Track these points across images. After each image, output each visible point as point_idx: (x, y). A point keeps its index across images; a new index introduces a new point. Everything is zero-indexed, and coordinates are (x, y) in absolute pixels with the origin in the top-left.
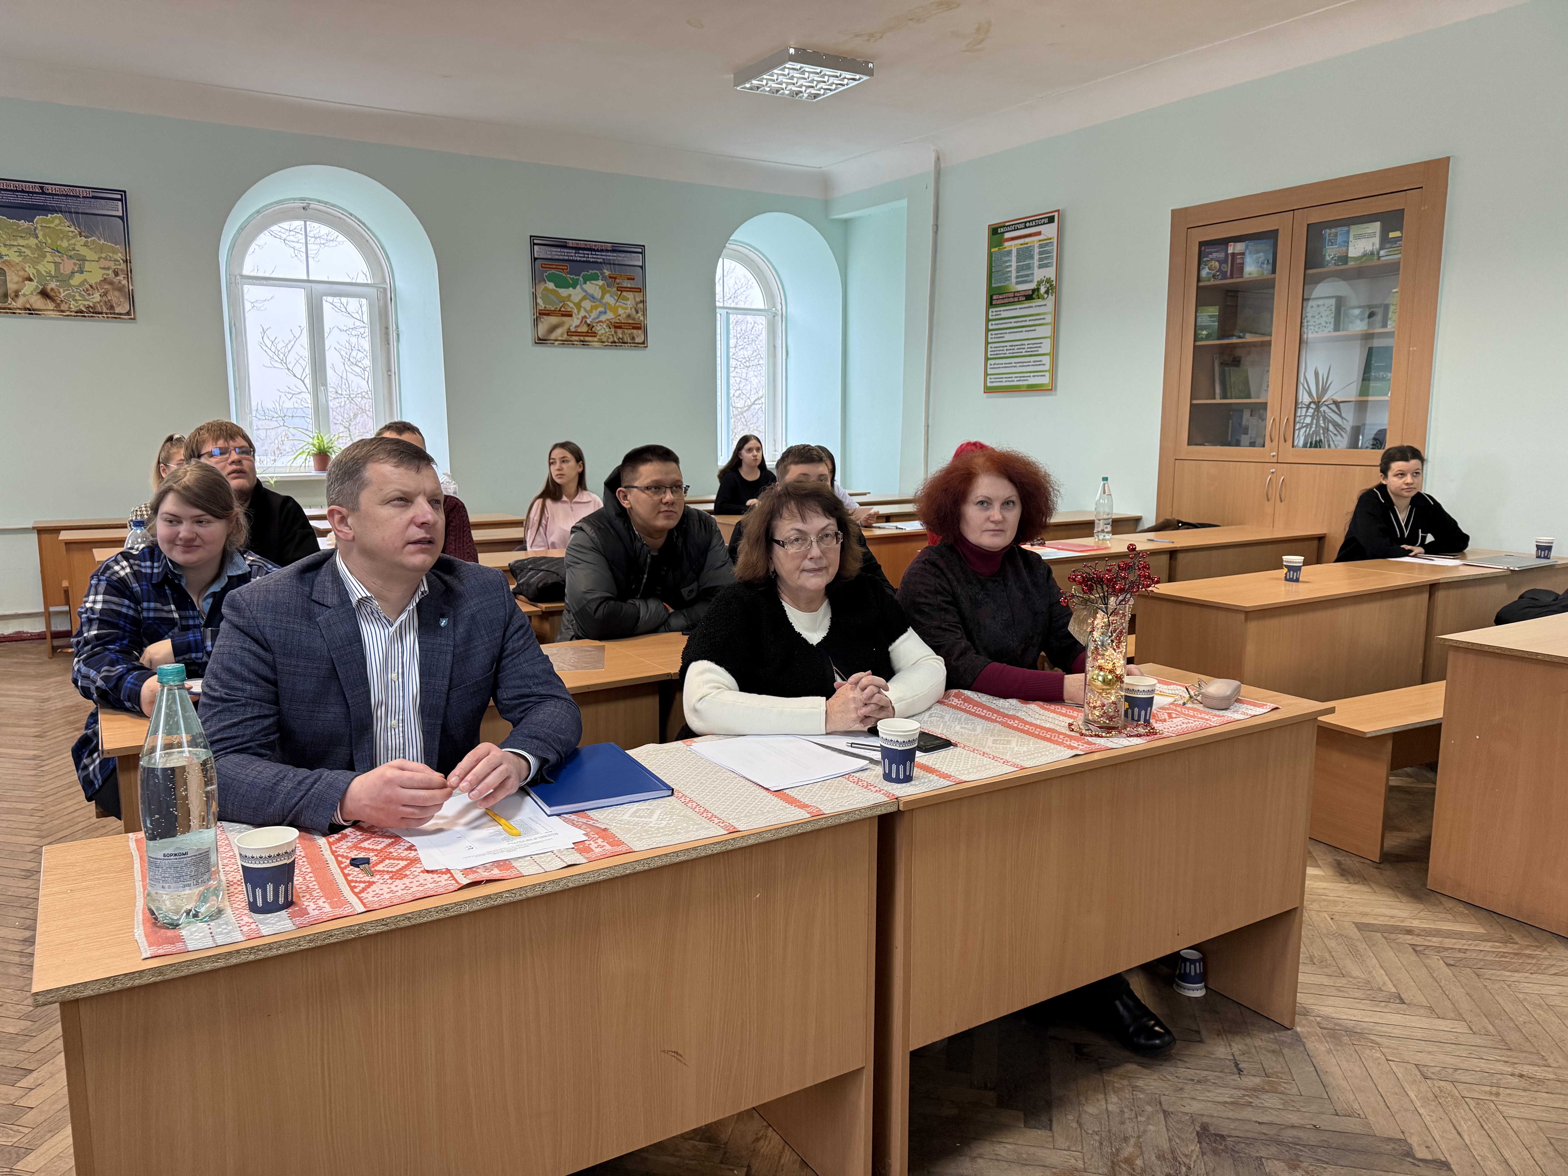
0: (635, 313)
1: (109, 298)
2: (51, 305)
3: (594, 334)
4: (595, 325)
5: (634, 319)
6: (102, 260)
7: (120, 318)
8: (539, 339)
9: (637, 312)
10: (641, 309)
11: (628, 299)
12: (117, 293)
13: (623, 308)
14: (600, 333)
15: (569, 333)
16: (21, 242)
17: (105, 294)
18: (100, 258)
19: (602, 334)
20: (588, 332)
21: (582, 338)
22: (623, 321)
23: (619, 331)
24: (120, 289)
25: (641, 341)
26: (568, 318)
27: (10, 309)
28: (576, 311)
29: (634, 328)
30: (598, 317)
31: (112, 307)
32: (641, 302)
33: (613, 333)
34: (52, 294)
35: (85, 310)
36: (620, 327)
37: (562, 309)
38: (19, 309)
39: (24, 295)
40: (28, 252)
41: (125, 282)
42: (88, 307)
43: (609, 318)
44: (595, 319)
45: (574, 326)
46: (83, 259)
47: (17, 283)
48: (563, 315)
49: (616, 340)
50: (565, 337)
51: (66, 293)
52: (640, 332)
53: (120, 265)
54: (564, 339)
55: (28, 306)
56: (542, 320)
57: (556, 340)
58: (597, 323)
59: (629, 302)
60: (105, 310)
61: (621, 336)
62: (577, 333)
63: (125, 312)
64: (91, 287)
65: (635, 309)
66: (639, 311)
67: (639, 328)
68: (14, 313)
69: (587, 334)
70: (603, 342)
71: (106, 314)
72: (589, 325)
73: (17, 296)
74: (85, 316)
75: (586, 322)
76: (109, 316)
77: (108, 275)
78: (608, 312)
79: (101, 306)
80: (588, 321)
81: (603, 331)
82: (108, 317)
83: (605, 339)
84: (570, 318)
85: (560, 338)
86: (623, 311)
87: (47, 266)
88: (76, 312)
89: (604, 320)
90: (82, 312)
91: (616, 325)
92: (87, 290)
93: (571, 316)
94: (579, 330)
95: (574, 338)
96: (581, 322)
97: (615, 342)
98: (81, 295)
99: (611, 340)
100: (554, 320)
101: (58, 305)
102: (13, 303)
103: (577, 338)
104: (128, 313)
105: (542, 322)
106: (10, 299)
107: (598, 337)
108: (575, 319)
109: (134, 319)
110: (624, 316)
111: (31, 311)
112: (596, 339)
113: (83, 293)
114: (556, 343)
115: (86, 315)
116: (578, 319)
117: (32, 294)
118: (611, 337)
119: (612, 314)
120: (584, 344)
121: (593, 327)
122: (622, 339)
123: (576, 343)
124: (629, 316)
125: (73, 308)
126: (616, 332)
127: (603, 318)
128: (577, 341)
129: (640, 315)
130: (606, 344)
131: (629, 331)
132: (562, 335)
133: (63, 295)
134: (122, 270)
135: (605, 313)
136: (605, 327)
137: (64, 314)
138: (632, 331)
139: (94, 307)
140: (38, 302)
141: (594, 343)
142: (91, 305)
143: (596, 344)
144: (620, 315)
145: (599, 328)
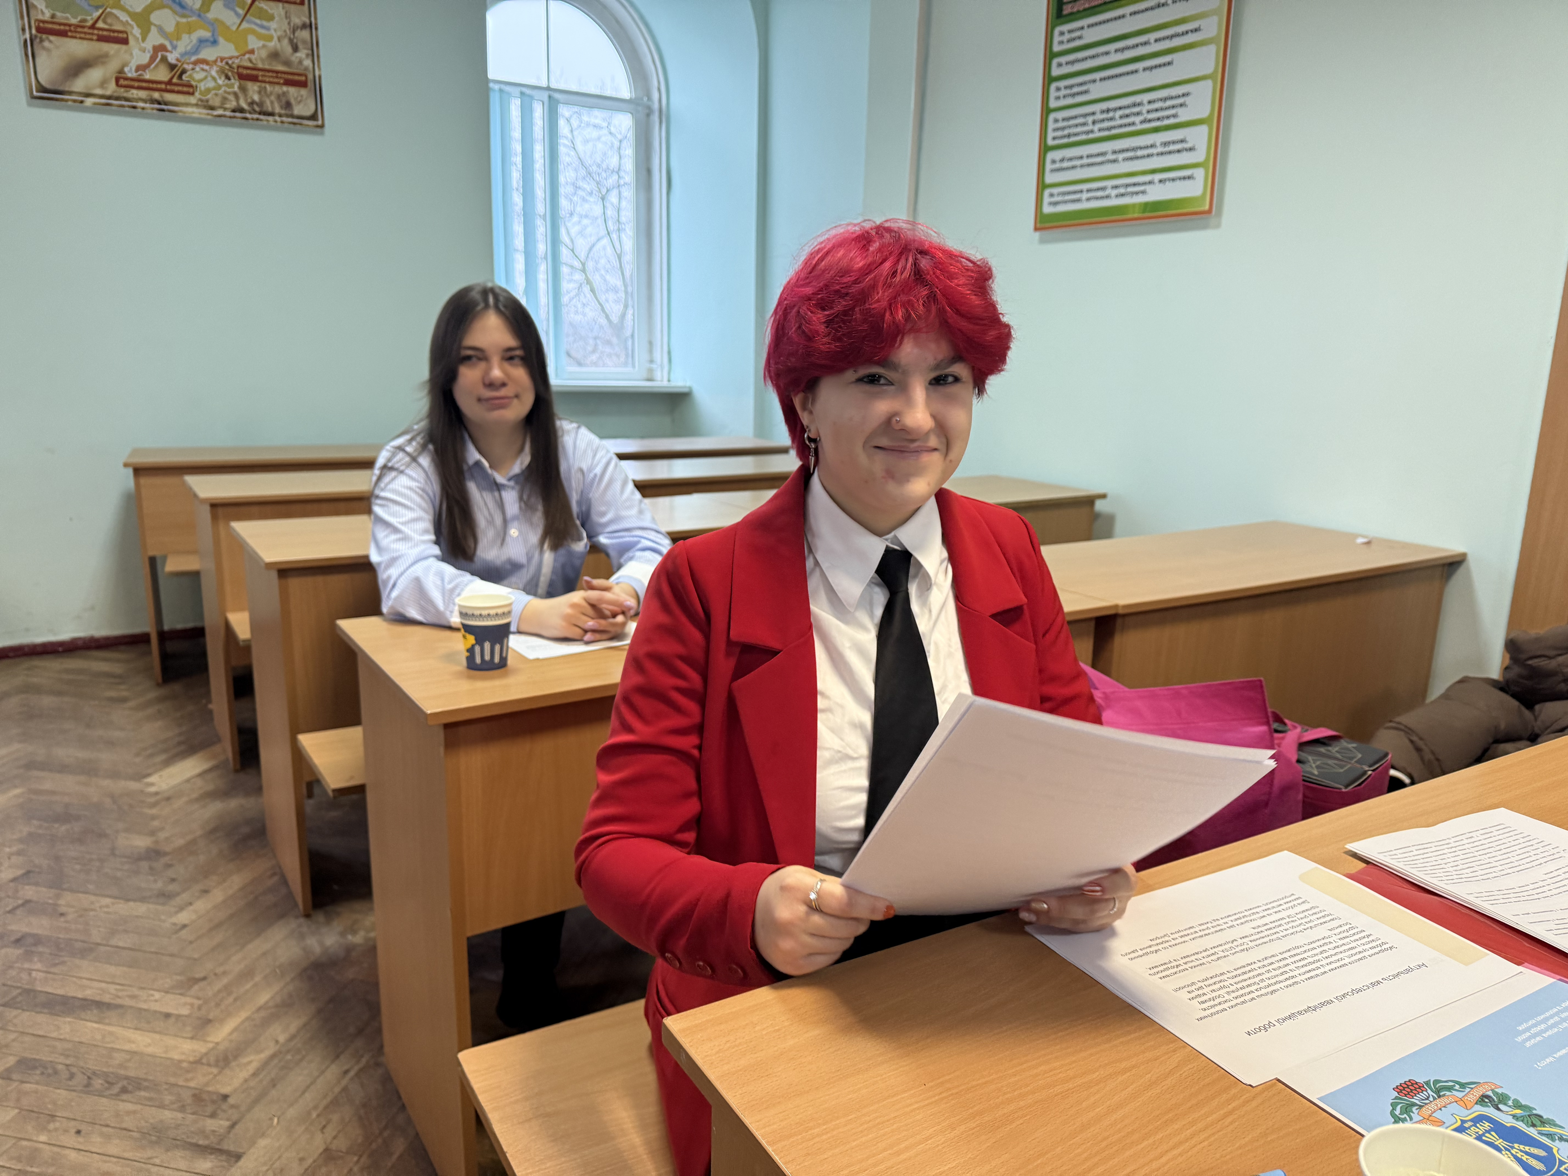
0: (289, 49)
3: (189, 89)
4: (188, 67)
5: (287, 63)
8: (42, 89)
9: (296, 49)
10: (304, 42)
11: (271, 18)
13: (260, 37)
14: (202, 86)
15: (120, 79)
19: (208, 91)
20: (170, 82)
21: (156, 95)
22: (260, 66)
23: (253, 88)
25: (309, 112)
26: (116, 46)
28: (136, 31)
29: (288, 83)
30: (196, 51)
32: (304, 26)
33: (236, 89)
36: (254, 79)
37: (100, 24)
43: (226, 55)
44: (186, 53)
45: (133, 65)
48: (101, 39)
49: (245, 106)
50: (111, 88)
52: (303, 92)
54: (108, 93)
56: (46, 44)
57: (88, 95)
58: (196, 63)
59: (273, 25)
61: (256, 98)
62: (140, 83)
65: (291, 41)
66: (300, 46)
67: (303, 84)
69: (168, 86)
70: (212, 108)
72: (172, 67)
75: (164, 59)
78: (221, 40)
80: (172, 58)
81: (211, 84)
83: (216, 102)
84: (124, 47)
85: (98, 91)
86: (261, 43)
89: (211, 58)
91: (245, 72)
93: (125, 42)
94: (147, 76)
95: (135, 93)
96: (153, 59)
97: (242, 111)
99: (233, 104)
100: (78, 48)
103: (143, 94)
105: (48, 50)
107: (197, 94)
108: (136, 52)
110: (264, 54)
112: (192, 100)
114: (89, 101)
116: (144, 50)
118: (231, 97)
119: (231, 47)
120: (163, 109)
121: (184, 72)
122: (261, 104)
123: (141, 104)
124: (275, 55)
126: (243, 89)
127: (208, 53)
128: (145, 101)
129: (302, 54)
130: (220, 112)
131: (278, 89)
132: (103, 84)
135: (215, 42)
136: (214, 73)
138: (285, 88)
141: (189, 109)
143: (196, 112)
144: (252, 52)
145: (199, 75)
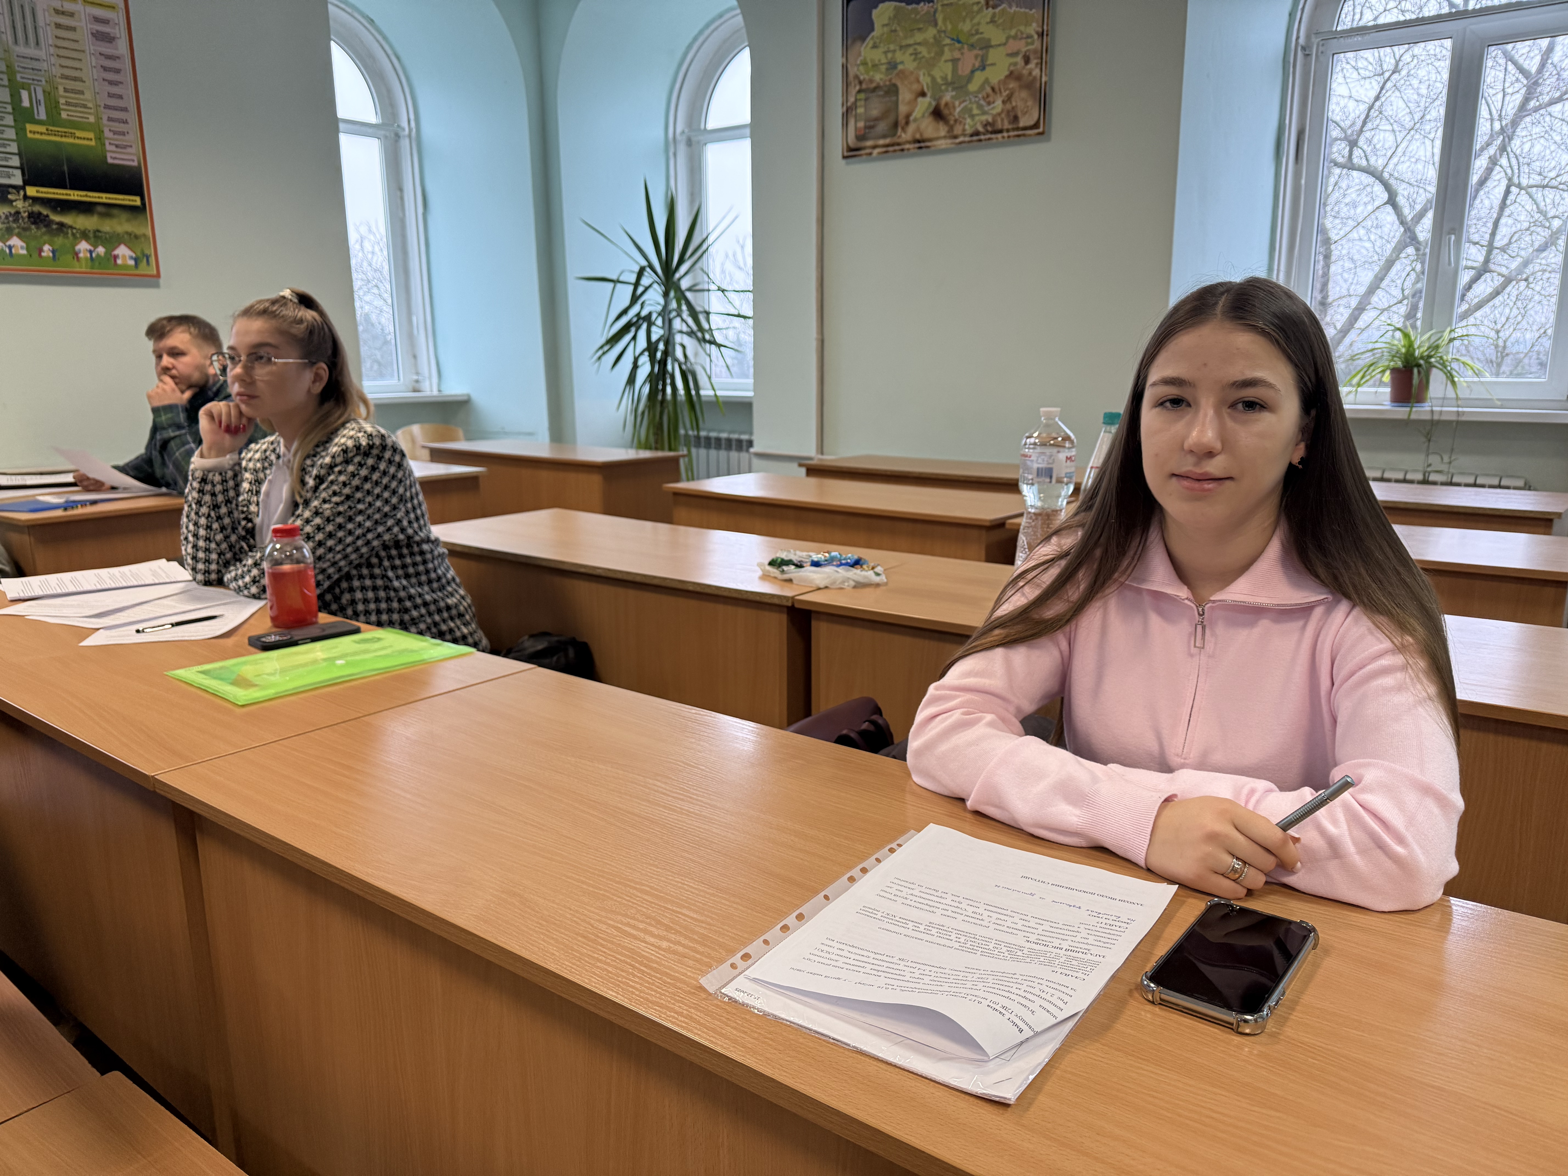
1: (1014, 104)
2: (943, 130)
6: (1011, 41)
7: (1024, 135)
12: (1024, 94)
16: (919, 37)
17: (1009, 98)
18: (1008, 38)
24: (1028, 85)
27: (899, 144)
31: (1016, 119)
34: (945, 112)
35: (981, 129)
38: (909, 142)
39: (915, 120)
40: (923, 51)
41: (1037, 72)
42: (986, 124)
46: (986, 46)
47: (909, 103)
51: (963, 105)
53: (1032, 43)
55: (918, 136)
60: (1007, 125)
63: (1032, 123)
64: (993, 89)
68: (902, 150)
71: (1008, 131)
73: (907, 123)
74: (980, 140)
76: (1012, 134)
77: (1015, 64)
79: (1002, 120)
82: (1009, 137)
87: (943, 70)
88: (972, 135)
90: (977, 133)
92: (988, 96)
98: (980, 107)
101: (951, 129)
102: (903, 135)
104: (1036, 126)
106: (900, 130)
109: (1042, 133)
111: (921, 144)
113: (982, 102)
115: (982, 137)
117: (923, 116)
125: (969, 130)
133: (958, 110)
134: (1035, 51)
137: (957, 141)
139: (992, 124)
140: (929, 128)
142: (990, 120)
